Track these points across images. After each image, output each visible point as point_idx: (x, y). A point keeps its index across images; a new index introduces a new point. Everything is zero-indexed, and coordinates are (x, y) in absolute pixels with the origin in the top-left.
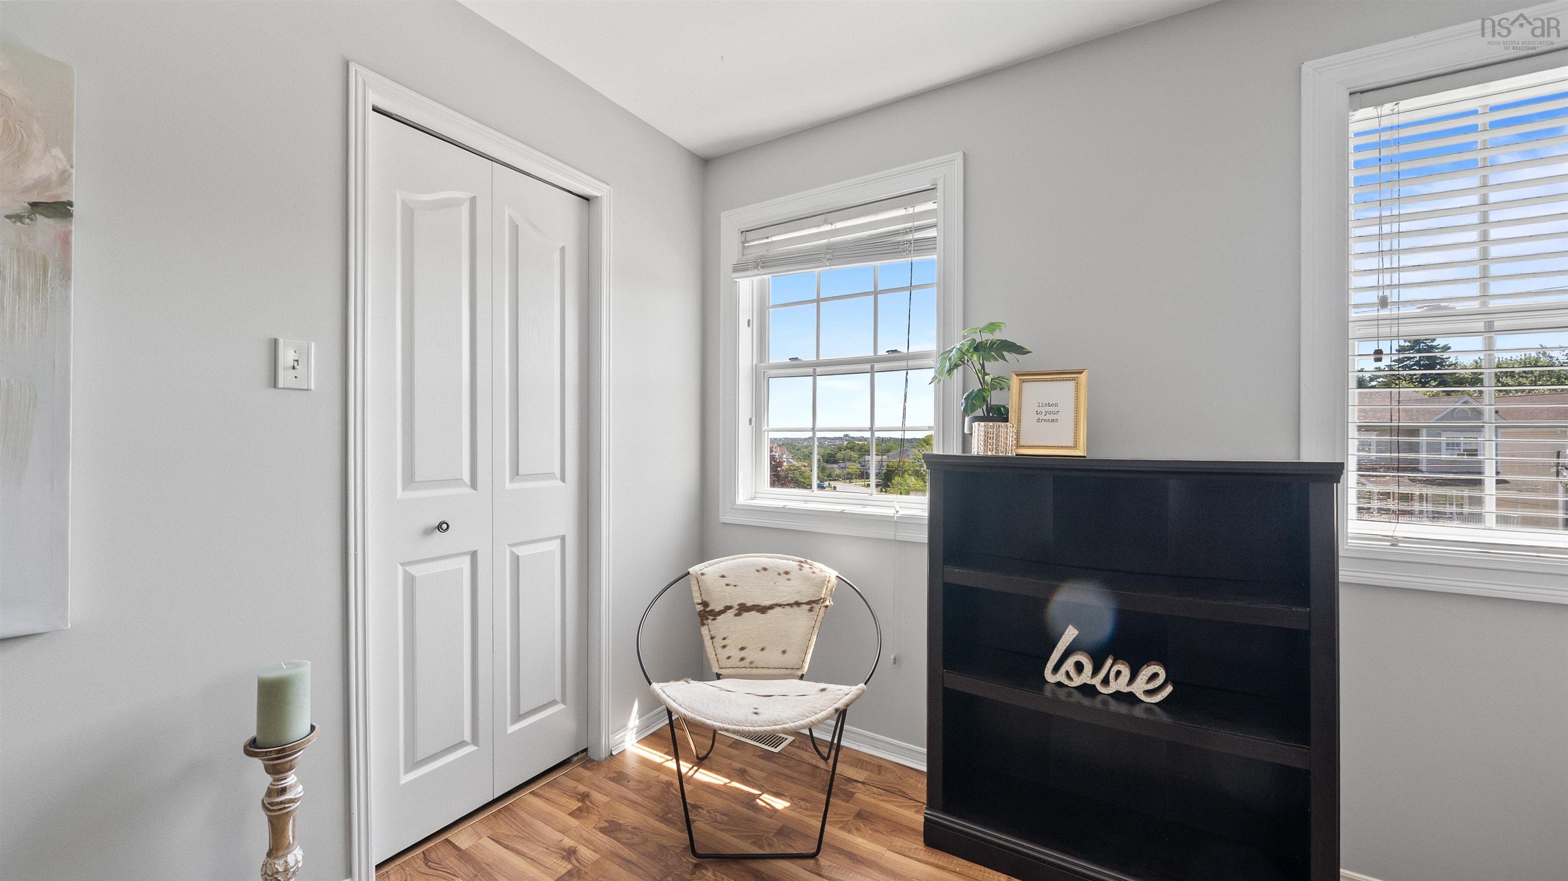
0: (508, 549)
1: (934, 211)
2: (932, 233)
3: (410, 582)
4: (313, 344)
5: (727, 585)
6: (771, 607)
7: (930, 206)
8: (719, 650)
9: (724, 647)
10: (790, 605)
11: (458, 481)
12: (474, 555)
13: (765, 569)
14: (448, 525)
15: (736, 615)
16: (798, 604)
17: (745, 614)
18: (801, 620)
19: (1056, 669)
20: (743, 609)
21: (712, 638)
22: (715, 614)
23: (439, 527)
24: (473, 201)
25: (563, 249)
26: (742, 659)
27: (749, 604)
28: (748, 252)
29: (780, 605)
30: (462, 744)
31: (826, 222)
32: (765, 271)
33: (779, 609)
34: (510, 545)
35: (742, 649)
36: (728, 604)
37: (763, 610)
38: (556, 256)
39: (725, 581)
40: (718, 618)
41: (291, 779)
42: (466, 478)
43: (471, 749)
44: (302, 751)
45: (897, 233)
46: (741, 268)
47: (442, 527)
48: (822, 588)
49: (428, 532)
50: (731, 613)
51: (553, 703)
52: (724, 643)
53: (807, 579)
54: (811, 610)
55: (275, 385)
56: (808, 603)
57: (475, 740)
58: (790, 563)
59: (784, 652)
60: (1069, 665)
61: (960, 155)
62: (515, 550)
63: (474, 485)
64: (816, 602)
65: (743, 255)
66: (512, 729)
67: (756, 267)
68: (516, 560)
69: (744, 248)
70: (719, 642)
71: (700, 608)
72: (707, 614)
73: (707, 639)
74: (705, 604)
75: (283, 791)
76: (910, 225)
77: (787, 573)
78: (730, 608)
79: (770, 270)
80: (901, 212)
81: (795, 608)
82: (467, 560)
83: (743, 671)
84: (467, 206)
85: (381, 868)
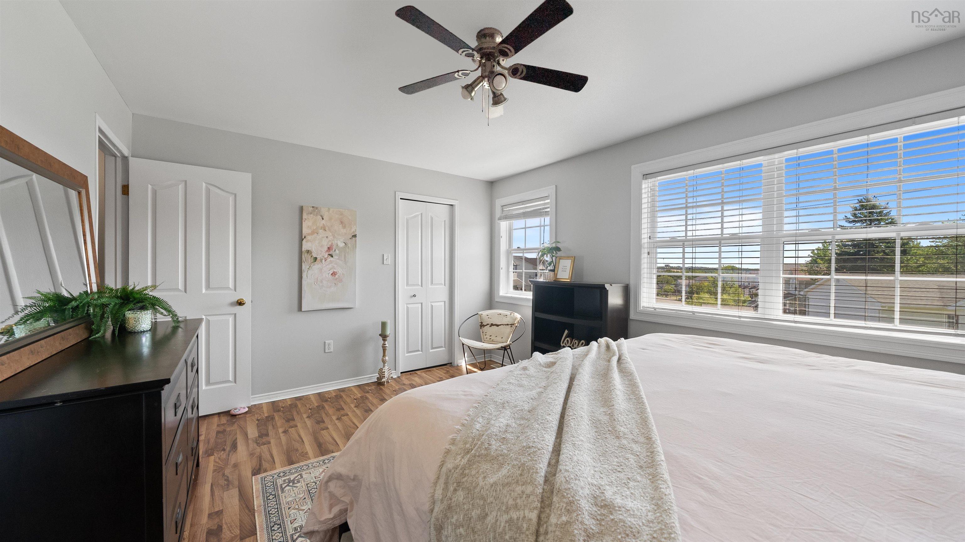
0: (430, 303)
1: (549, 202)
2: (548, 210)
3: (408, 308)
4: (390, 255)
6: (500, 325)
7: (549, 201)
8: (484, 336)
9: (486, 335)
10: (506, 325)
11: (418, 285)
12: (422, 304)
13: (500, 314)
14: (416, 295)
16: (508, 325)
17: (492, 326)
18: (508, 329)
19: (563, 343)
20: (492, 325)
21: (483, 332)
22: (484, 326)
23: (414, 295)
24: (422, 214)
25: (445, 221)
26: (490, 339)
27: (494, 324)
28: (504, 212)
29: (503, 325)
30: (418, 351)
31: (523, 205)
32: (506, 220)
33: (502, 326)
35: (490, 336)
37: (498, 326)
38: (443, 223)
39: (488, 317)
41: (386, 343)
42: (420, 284)
43: (421, 352)
44: (389, 338)
45: (540, 209)
46: (500, 219)
47: (414, 296)
48: (515, 320)
49: (411, 297)
50: (488, 326)
51: (442, 347)
52: (486, 334)
53: (512, 318)
54: (511, 327)
55: (383, 264)
56: (510, 325)
57: (422, 351)
58: (508, 313)
59: (502, 338)
60: (566, 341)
61: (554, 186)
62: (432, 304)
64: (513, 324)
65: (502, 213)
66: (431, 351)
67: (504, 219)
68: (432, 306)
69: (503, 211)
70: (484, 334)
71: (480, 324)
72: (482, 326)
73: (481, 332)
74: (482, 323)
75: (385, 344)
76: (544, 207)
77: (506, 316)
78: (488, 324)
79: (507, 220)
80: (542, 202)
81: (507, 326)
82: (420, 304)
83: (490, 342)
84: (420, 216)
85: (401, 373)
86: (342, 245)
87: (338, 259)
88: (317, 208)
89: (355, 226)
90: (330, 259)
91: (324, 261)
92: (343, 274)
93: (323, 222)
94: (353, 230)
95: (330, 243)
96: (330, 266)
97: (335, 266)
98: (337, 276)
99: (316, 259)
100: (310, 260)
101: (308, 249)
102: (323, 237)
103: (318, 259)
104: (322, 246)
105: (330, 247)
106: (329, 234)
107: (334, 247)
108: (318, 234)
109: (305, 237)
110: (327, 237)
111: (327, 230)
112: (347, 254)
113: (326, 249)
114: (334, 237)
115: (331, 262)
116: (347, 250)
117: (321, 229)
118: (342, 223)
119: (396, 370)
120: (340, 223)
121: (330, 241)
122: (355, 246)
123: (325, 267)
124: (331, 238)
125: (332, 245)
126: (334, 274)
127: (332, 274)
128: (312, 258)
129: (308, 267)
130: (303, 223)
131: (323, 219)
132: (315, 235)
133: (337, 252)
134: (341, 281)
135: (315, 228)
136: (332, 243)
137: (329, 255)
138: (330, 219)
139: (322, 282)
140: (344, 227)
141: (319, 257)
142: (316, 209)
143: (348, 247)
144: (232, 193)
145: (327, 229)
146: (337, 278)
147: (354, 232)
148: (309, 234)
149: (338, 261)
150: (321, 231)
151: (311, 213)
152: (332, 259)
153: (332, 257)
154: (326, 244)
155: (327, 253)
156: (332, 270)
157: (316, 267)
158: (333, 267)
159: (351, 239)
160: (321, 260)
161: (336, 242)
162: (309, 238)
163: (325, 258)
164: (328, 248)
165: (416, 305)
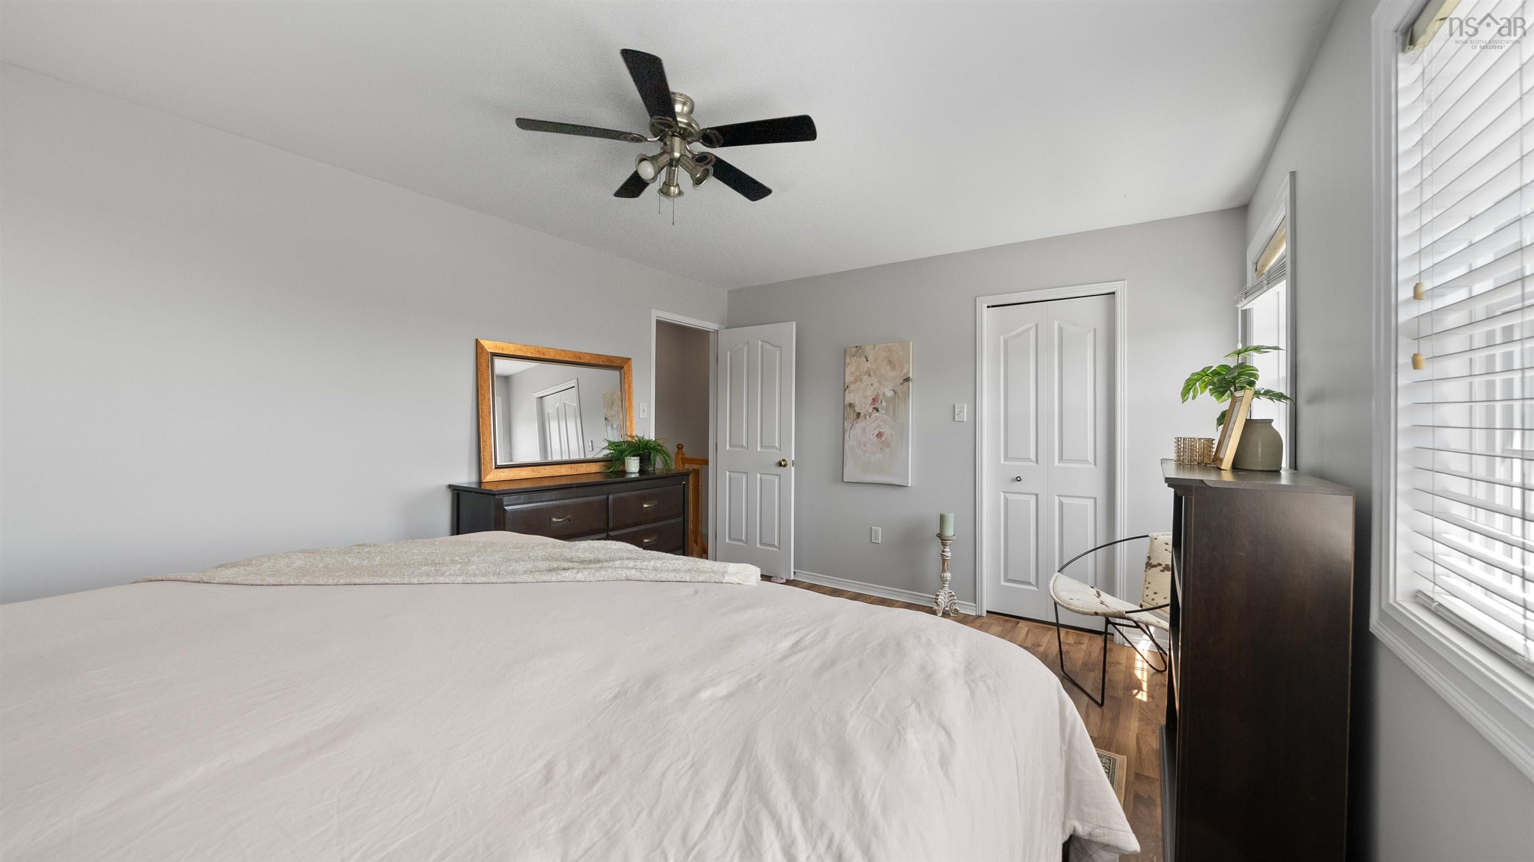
0: (1057, 498)
3: (1005, 500)
4: (965, 405)
5: (1166, 550)
8: (1145, 590)
9: (1148, 588)
11: (1029, 460)
12: (1037, 496)
14: (1020, 477)
15: (1161, 571)
17: (1166, 571)
20: (1167, 568)
21: (1145, 581)
22: (1151, 566)
23: (1016, 478)
24: (1037, 325)
25: (1095, 330)
26: (1153, 599)
30: (1030, 584)
34: (1059, 496)
35: (1155, 593)
36: (1161, 563)
38: (1092, 334)
40: (1152, 569)
41: (947, 549)
42: (1033, 457)
43: (1034, 587)
44: (951, 541)
47: (1018, 479)
49: (1012, 480)
50: (1160, 568)
52: (1149, 586)
55: (954, 420)
57: (1037, 586)
62: (1061, 499)
63: (1037, 462)
67: (1243, 298)
68: (1062, 505)
70: (1146, 585)
71: (1146, 559)
72: (1148, 564)
74: (1150, 558)
78: (1160, 565)
79: (1248, 299)
82: (1033, 498)
84: (1034, 330)
85: (988, 612)
86: (890, 394)
87: (885, 414)
88: (861, 347)
89: (908, 365)
90: (876, 414)
91: (868, 417)
92: (891, 436)
93: (868, 365)
94: (905, 371)
95: (875, 393)
96: (875, 424)
97: (881, 423)
98: (883, 438)
99: (859, 414)
100: (854, 416)
101: (851, 402)
102: (867, 385)
103: (862, 414)
104: (866, 398)
105: (876, 398)
106: (874, 380)
107: (881, 398)
108: (861, 381)
109: (848, 387)
110: (872, 385)
111: (872, 375)
112: (896, 407)
113: (870, 401)
114: (880, 383)
115: (876, 418)
116: (897, 400)
117: (865, 375)
118: (890, 362)
119: (975, 603)
120: (888, 363)
121: (875, 389)
122: (906, 394)
123: (869, 425)
124: (876, 385)
125: (877, 395)
126: (880, 435)
127: (877, 435)
128: (855, 413)
129: (850, 425)
130: (846, 368)
131: (867, 361)
132: (858, 383)
133: (884, 404)
134: (888, 445)
135: (858, 374)
136: (878, 392)
137: (874, 408)
138: (876, 360)
139: (865, 445)
140: (893, 368)
141: (862, 412)
142: (860, 349)
143: (898, 396)
144: (778, 347)
145: (872, 373)
146: (883, 441)
147: (905, 374)
148: (852, 383)
149: (885, 416)
150: (865, 377)
151: (854, 356)
152: (877, 414)
153: (878, 411)
154: (870, 394)
155: (872, 407)
156: (877, 430)
157: (860, 425)
158: (879, 426)
159: (901, 384)
160: (865, 416)
161: (883, 390)
162: (852, 387)
163: (869, 413)
164: (873, 399)
165: (1026, 496)
